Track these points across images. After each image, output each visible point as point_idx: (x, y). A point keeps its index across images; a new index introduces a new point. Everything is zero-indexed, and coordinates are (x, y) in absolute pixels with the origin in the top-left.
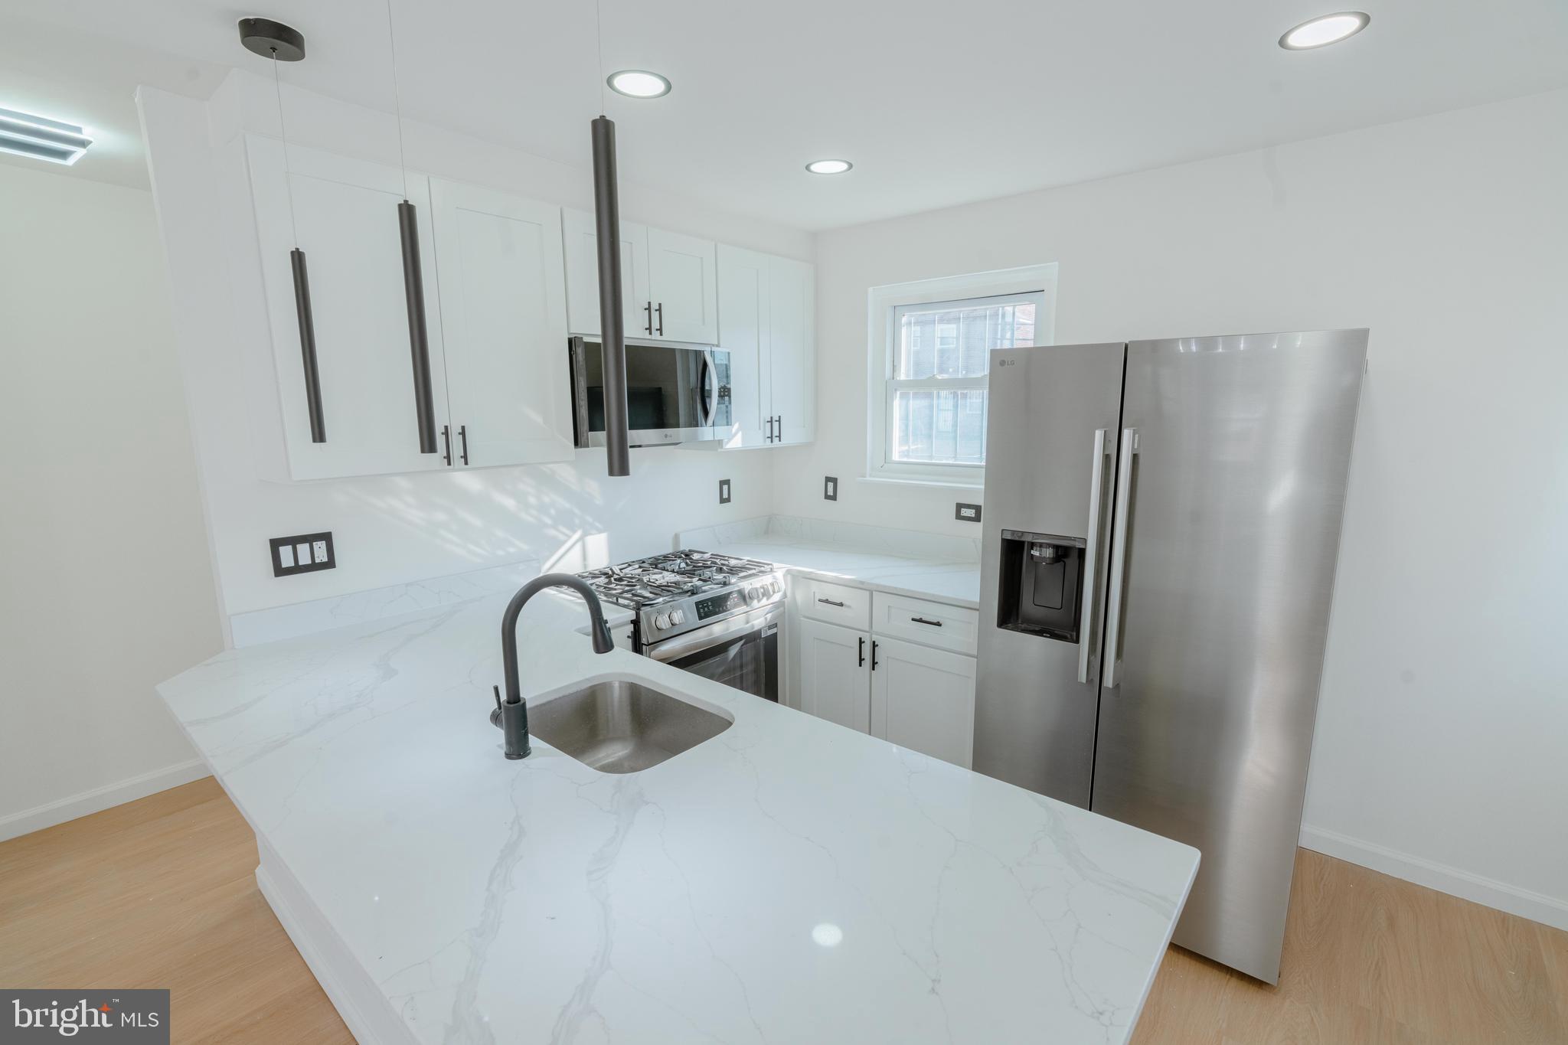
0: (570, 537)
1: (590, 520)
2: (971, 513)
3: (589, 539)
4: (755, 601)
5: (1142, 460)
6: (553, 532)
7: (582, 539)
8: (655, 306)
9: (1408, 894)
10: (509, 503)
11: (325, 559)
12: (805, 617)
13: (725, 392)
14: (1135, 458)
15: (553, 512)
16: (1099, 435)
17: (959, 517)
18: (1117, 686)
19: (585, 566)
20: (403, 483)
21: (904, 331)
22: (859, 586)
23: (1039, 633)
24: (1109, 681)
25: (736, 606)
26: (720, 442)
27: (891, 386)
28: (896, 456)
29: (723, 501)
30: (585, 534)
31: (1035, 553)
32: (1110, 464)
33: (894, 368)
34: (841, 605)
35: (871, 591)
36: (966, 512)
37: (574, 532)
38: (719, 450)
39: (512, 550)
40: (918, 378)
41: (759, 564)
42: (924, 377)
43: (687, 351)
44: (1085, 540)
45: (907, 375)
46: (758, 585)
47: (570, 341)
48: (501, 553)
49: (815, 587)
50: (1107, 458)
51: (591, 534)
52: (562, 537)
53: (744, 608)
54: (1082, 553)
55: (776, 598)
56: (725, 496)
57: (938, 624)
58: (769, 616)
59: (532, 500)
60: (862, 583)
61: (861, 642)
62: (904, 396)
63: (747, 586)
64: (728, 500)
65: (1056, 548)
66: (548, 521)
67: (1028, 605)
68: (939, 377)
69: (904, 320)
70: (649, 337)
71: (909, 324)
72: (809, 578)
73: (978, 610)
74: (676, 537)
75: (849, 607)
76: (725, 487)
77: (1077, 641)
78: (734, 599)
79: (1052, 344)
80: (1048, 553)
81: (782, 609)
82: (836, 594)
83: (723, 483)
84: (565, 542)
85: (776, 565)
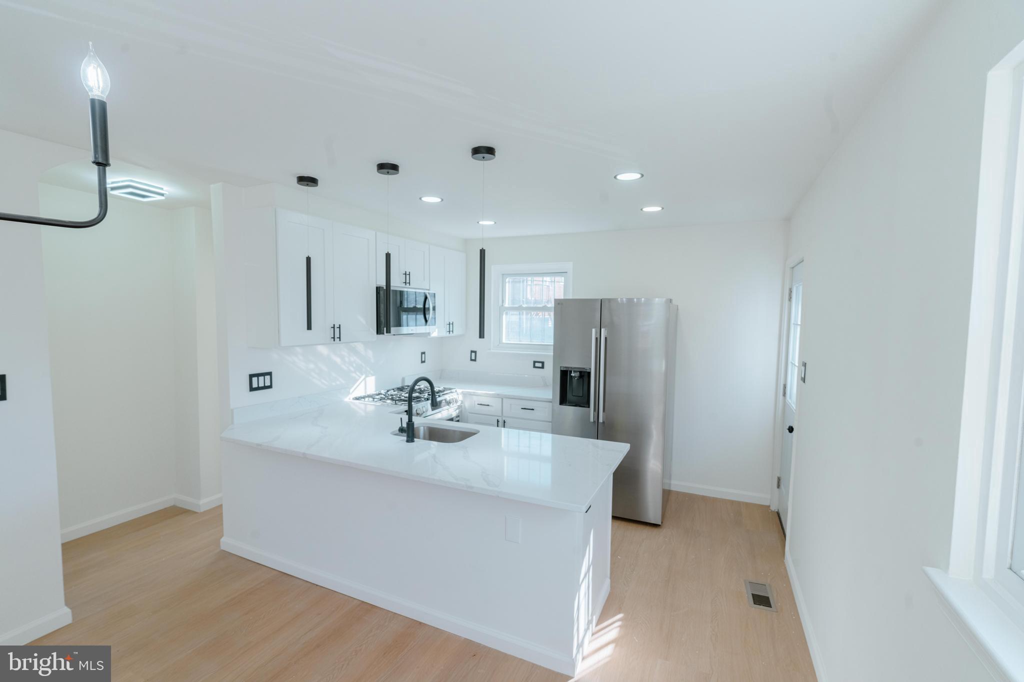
0: (360, 377)
1: (368, 369)
2: (540, 365)
3: (368, 379)
4: (452, 404)
5: (608, 339)
6: (354, 375)
7: (365, 379)
8: (408, 273)
9: (704, 499)
10: (338, 360)
11: (269, 384)
12: (470, 413)
13: (434, 309)
14: (606, 338)
15: (354, 365)
16: (594, 330)
17: (534, 367)
18: (604, 422)
19: (366, 392)
20: (298, 350)
21: (507, 284)
22: (497, 396)
23: (576, 406)
24: (601, 420)
25: (444, 406)
26: (429, 334)
27: (502, 310)
28: (504, 341)
29: (423, 362)
30: (367, 376)
31: (573, 374)
32: (598, 340)
33: (503, 301)
34: (488, 405)
35: (502, 398)
36: (537, 365)
37: (362, 375)
38: (429, 337)
39: (338, 383)
40: (514, 306)
41: (450, 389)
42: (517, 306)
43: (396, 291)
44: (590, 369)
45: (509, 305)
46: (451, 398)
47: (377, 288)
48: (334, 384)
49: (475, 398)
50: (597, 338)
51: (369, 376)
52: (357, 377)
53: (447, 407)
54: (589, 374)
55: (459, 403)
56: (423, 360)
57: (533, 409)
58: (457, 411)
59: (347, 359)
60: (498, 394)
61: (498, 421)
62: (507, 314)
63: (448, 397)
64: (424, 362)
65: (581, 372)
66: (352, 369)
67: (569, 396)
68: (524, 306)
69: (507, 280)
70: (405, 286)
71: (509, 282)
72: (471, 394)
73: (551, 402)
74: (403, 380)
75: (491, 406)
76: (423, 355)
77: (589, 407)
78: (443, 403)
79: (571, 298)
80: (577, 374)
81: (461, 409)
82: (485, 401)
83: (423, 353)
84: (358, 380)
85: (458, 390)
